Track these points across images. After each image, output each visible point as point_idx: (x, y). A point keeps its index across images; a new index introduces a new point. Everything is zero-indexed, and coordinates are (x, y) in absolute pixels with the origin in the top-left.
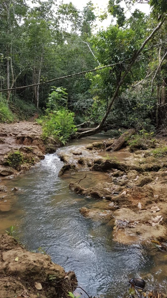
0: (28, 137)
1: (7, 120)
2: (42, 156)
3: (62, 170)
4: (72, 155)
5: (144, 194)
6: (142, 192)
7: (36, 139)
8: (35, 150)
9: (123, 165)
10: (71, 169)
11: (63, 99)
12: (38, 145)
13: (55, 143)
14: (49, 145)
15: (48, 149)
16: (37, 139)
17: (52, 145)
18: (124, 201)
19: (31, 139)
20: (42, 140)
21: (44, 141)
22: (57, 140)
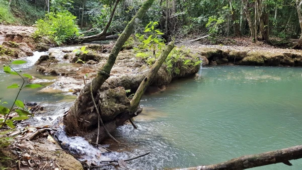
0: (18, 35)
1: (4, 22)
2: (30, 53)
3: (39, 60)
4: (61, 52)
5: (93, 70)
6: (92, 68)
7: (26, 37)
8: (23, 47)
9: (98, 57)
10: (50, 60)
11: (69, 4)
12: (28, 43)
13: (49, 43)
14: (41, 43)
15: (39, 47)
16: (28, 37)
17: (45, 44)
18: (72, 74)
19: (22, 37)
20: (32, 38)
21: (35, 39)
22: (52, 40)
